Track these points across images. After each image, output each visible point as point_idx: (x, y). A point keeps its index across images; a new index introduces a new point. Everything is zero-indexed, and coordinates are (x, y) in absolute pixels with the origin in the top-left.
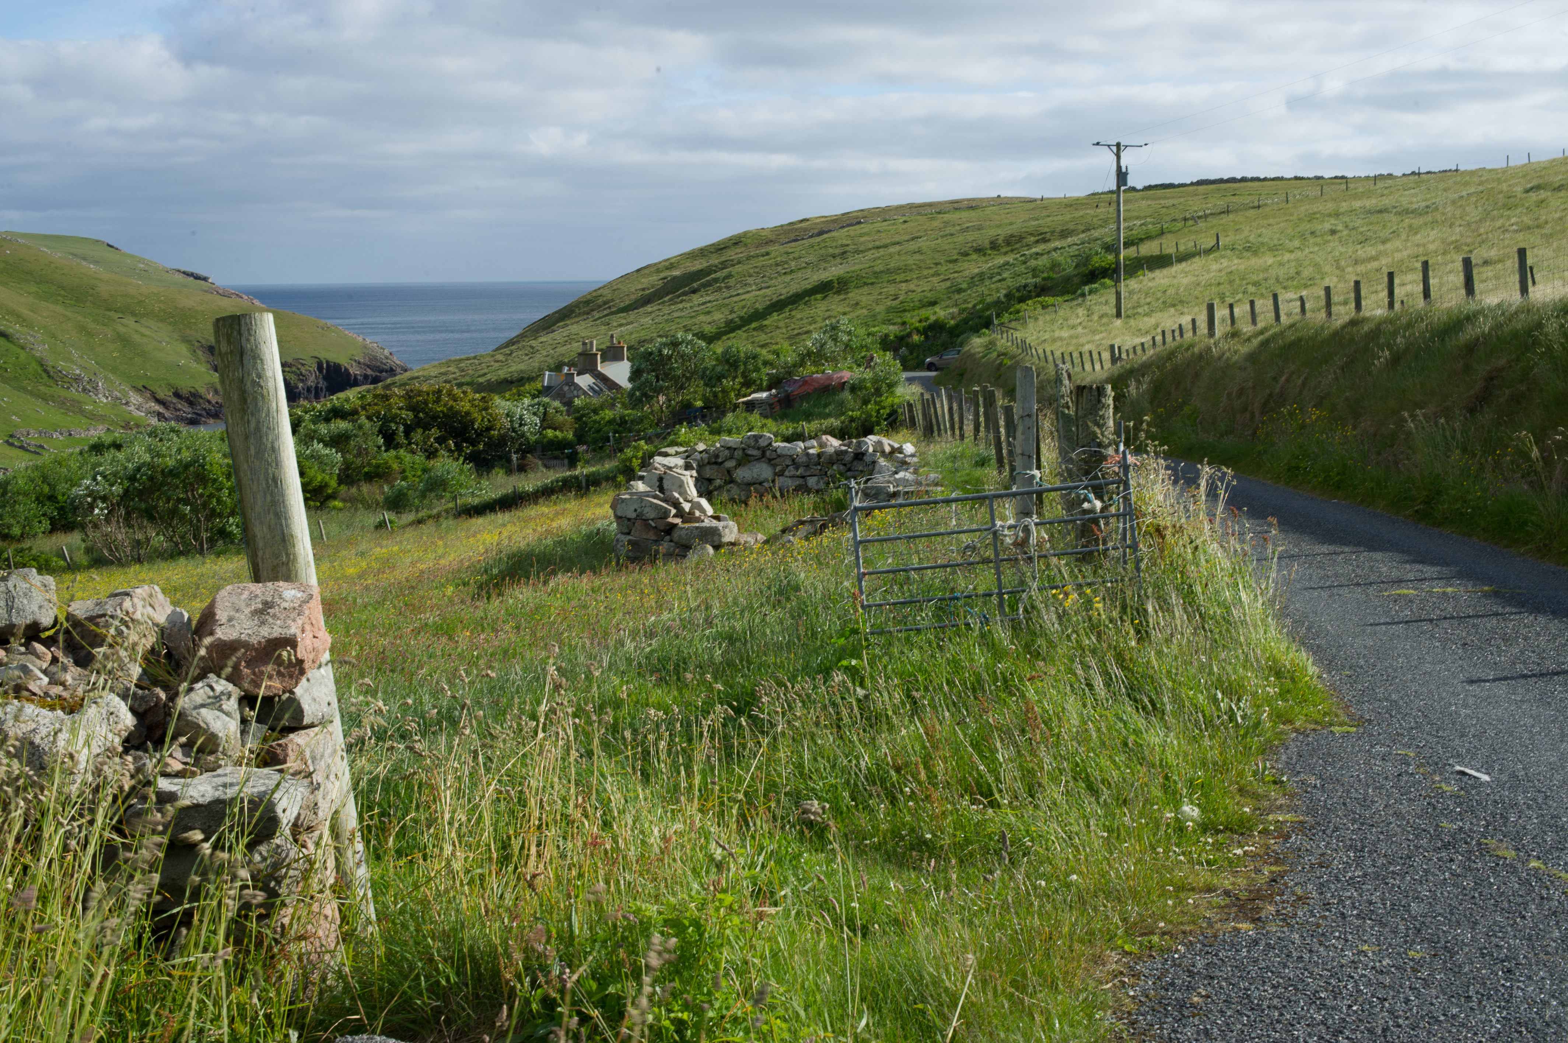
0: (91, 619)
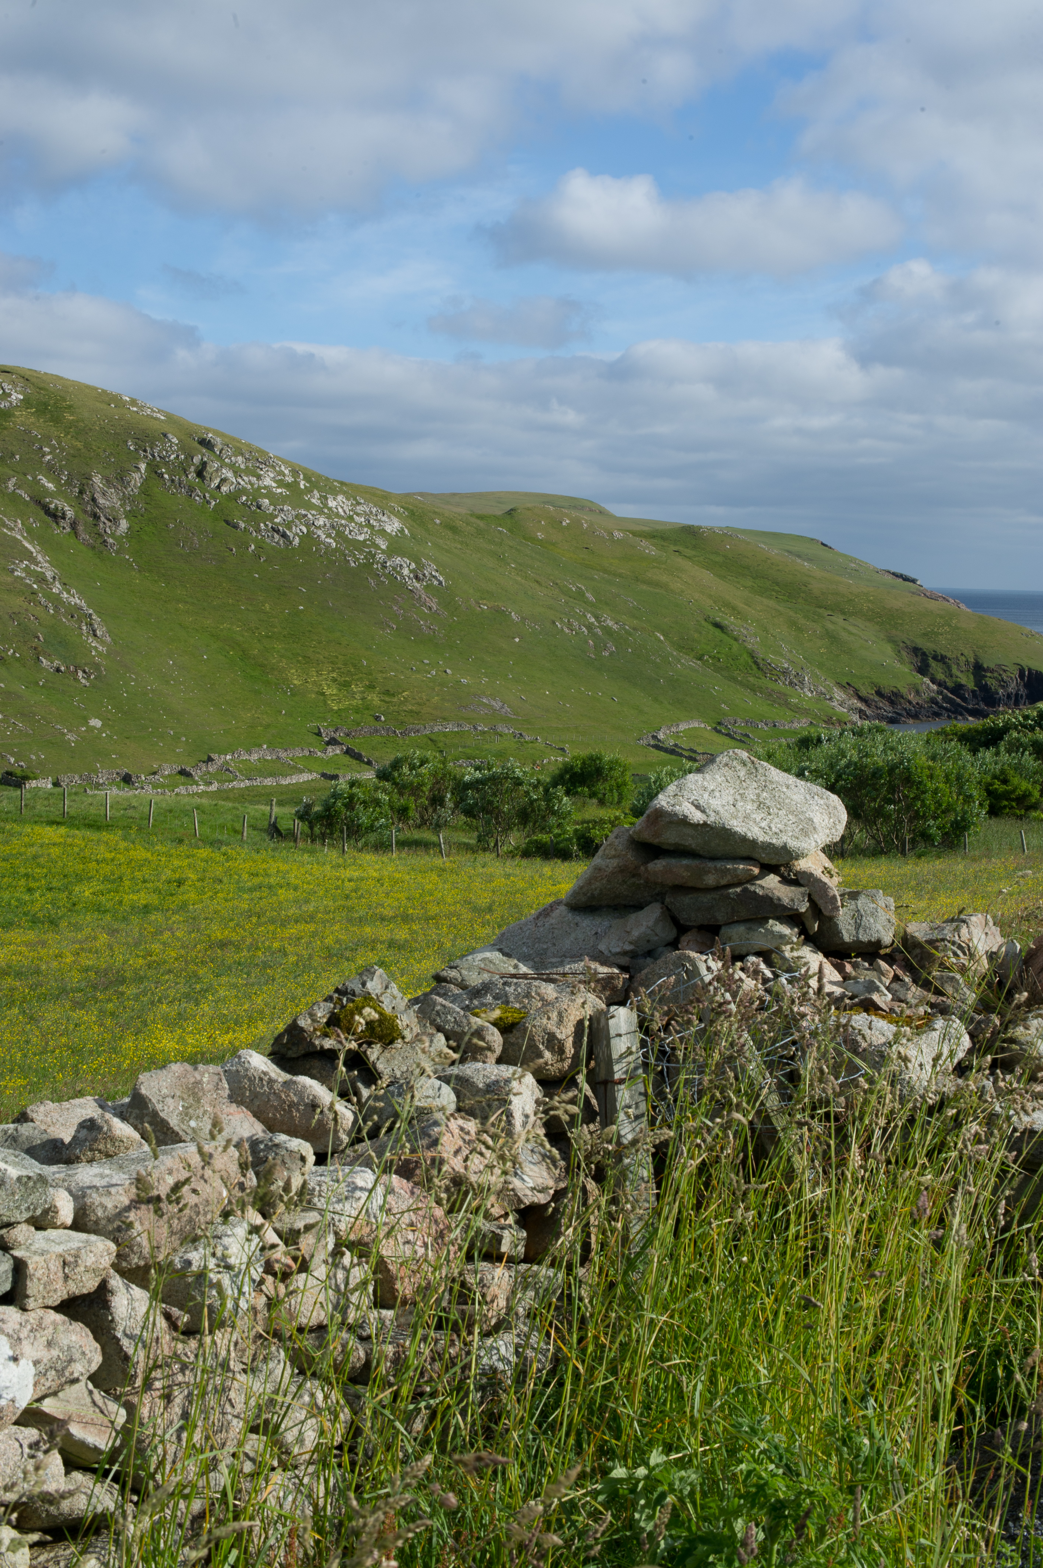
0: (931, 942)
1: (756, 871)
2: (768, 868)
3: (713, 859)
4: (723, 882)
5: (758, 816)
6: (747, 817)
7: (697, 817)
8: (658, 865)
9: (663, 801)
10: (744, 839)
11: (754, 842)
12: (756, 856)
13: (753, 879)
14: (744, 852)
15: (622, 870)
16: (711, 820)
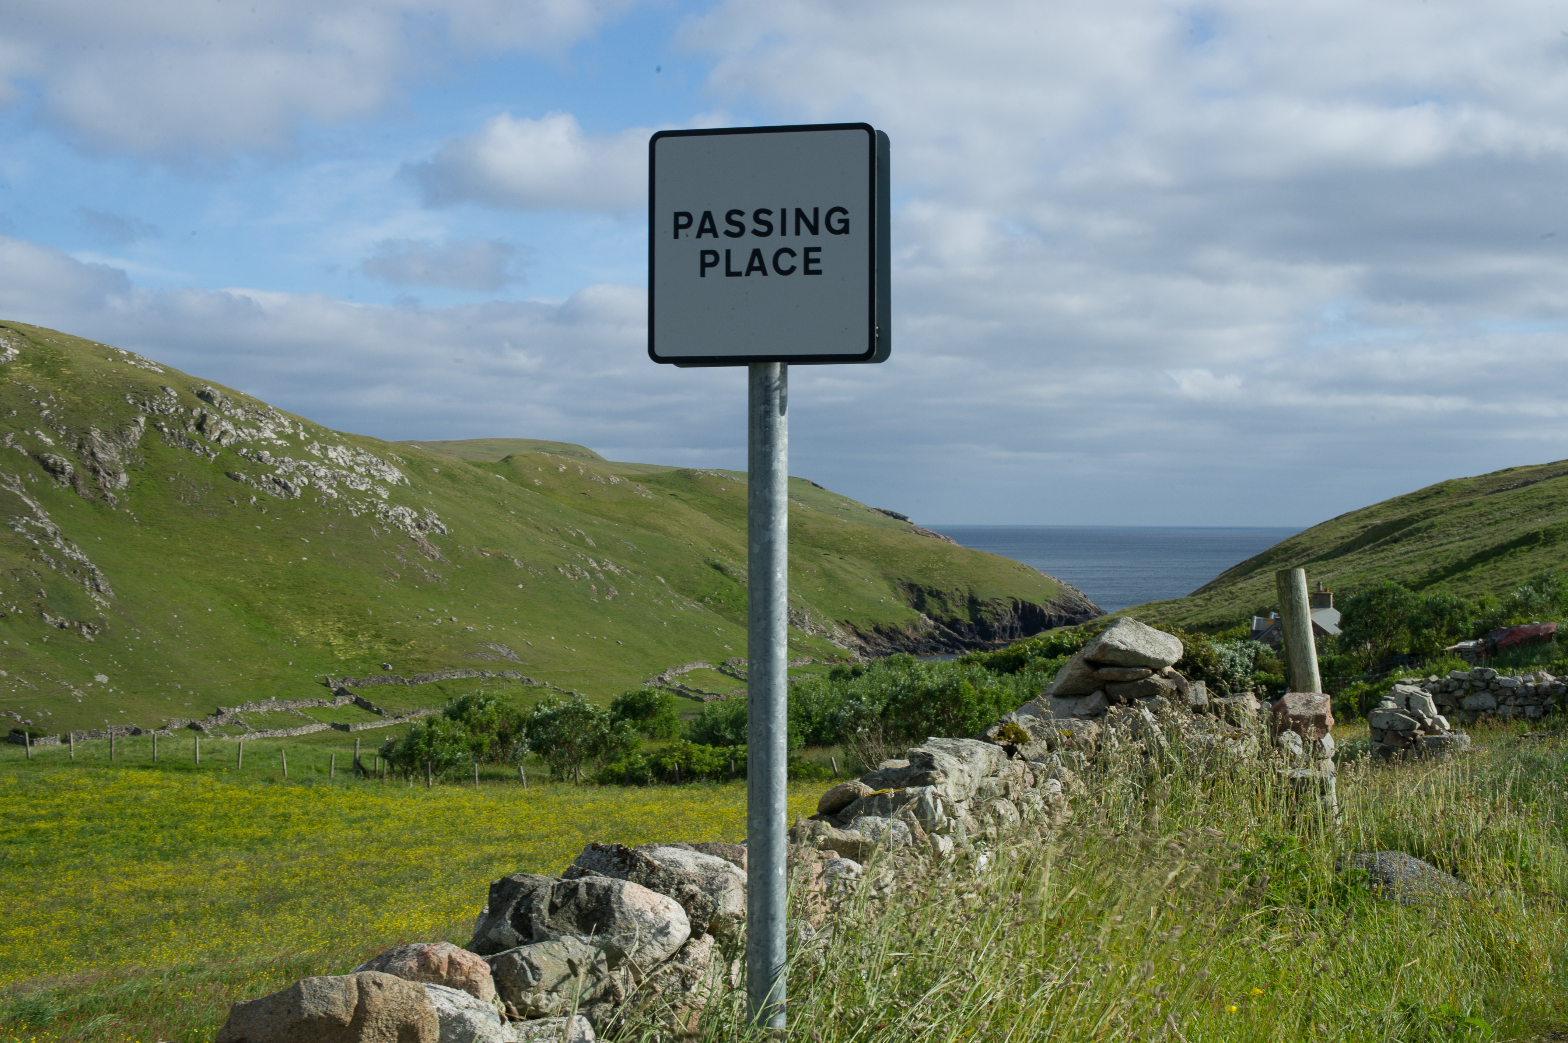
1: (1151, 672)
2: (1155, 671)
3: (1128, 667)
4: (1135, 678)
5: (1148, 646)
6: (1144, 647)
7: (1123, 647)
8: (1103, 671)
9: (1106, 638)
10: (1145, 657)
11: (1149, 658)
12: (1149, 665)
13: (1149, 675)
14: (1144, 663)
15: (1083, 675)
16: (1129, 648)
